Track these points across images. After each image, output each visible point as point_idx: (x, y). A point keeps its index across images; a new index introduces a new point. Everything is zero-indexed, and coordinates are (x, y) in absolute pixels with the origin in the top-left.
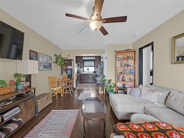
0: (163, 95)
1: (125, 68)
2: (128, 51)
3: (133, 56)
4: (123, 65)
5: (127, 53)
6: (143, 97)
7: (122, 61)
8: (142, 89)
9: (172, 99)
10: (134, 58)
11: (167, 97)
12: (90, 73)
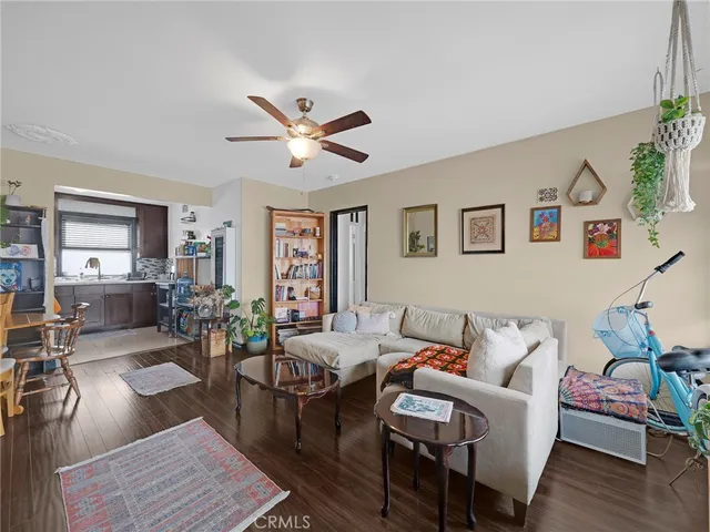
0: (397, 315)
1: (296, 262)
2: (300, 212)
3: (315, 230)
4: (291, 253)
5: (300, 220)
6: (367, 328)
7: (288, 241)
8: (359, 312)
9: (411, 319)
10: (318, 234)
11: (404, 317)
12: (104, 281)
